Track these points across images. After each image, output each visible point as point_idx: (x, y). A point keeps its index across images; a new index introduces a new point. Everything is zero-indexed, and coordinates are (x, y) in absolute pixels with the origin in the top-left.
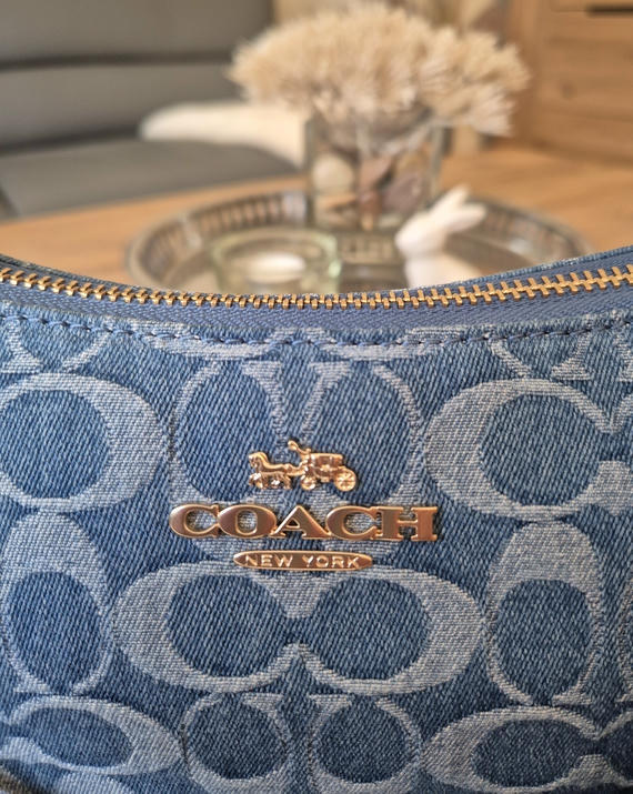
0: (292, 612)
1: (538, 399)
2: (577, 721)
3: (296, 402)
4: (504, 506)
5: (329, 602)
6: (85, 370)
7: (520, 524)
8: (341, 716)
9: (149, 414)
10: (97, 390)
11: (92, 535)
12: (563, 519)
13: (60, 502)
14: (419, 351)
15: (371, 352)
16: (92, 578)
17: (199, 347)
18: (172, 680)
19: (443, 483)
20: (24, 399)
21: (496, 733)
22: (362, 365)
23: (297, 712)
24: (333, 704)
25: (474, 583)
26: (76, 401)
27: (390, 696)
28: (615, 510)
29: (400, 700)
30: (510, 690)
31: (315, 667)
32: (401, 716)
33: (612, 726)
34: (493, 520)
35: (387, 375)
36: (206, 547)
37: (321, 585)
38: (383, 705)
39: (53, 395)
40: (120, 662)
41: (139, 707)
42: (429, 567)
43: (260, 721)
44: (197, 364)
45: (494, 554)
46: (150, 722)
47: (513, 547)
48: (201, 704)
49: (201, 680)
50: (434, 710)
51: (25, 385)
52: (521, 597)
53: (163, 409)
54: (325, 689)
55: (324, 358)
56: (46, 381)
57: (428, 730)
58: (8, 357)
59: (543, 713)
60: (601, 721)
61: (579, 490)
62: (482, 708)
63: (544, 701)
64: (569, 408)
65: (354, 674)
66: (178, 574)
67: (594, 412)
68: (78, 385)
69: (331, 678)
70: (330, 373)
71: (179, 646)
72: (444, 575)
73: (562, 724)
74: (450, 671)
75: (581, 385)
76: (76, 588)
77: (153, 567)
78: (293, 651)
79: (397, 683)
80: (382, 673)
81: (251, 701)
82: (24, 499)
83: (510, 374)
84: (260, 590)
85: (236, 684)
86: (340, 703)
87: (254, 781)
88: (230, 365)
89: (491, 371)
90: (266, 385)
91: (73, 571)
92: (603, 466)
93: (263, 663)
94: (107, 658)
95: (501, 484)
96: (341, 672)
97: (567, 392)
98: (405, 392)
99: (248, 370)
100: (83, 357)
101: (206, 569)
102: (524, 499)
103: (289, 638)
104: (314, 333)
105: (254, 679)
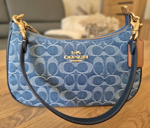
0: (75, 66)
1: (97, 47)
2: (102, 77)
3: (75, 47)
4: (94, 55)
5: (79, 65)
6: (56, 44)
7: (96, 57)
8: (80, 76)
9: (62, 48)
10: (57, 46)
11: (57, 59)
12: (99, 56)
13: (54, 56)
14: (86, 43)
15: (82, 43)
17: (66, 42)
18: (64, 73)
19: (89, 54)
20: (50, 47)
21: (95, 78)
22: (81, 44)
23: (76, 76)
24: (79, 75)
25: (92, 63)
26: (55, 47)
27: (85, 74)
28: (104, 55)
29: (86, 74)
30: (96, 73)
31: (77, 71)
32: (86, 76)
33: (106, 78)
34: (93, 57)
35: (83, 45)
36: (67, 60)
37: (78, 63)
38: (84, 75)
39: (53, 46)
40: (59, 71)
41: (60, 76)
42: (88, 61)
43: (72, 77)
44: (66, 44)
45: (93, 60)
46: (61, 78)
47: (95, 59)
48: (67, 76)
49: (67, 73)
50: (89, 75)
51: (50, 45)
52: (96, 64)
53: (63, 48)
54: (79, 73)
55: (78, 43)
56: (53, 45)
57: (88, 78)
58: (49, 43)
59: (99, 76)
61: (101, 54)
62: (93, 75)
63: (99, 75)
64: (100, 47)
65: (81, 72)
66: (65, 63)
67: (102, 48)
68: (56, 45)
69: (79, 72)
70: (78, 45)
71: (65, 70)
74: (90, 71)
77: (62, 62)
78: (76, 70)
79: (85, 73)
80: (84, 72)
81: (71, 75)
82: (50, 56)
83: (94, 45)
84: (72, 64)
85: (70, 73)
87: (71, 86)
88: (69, 44)
89: (92, 44)
90: (73, 46)
91: (55, 63)
92: (103, 52)
93: (73, 71)
94: (58, 71)
95: (94, 54)
97: (99, 46)
98: (85, 46)
99: (71, 44)
100: (56, 43)
101: (67, 62)
102: (96, 55)
103: (75, 69)
104: (77, 41)
105: (72, 73)
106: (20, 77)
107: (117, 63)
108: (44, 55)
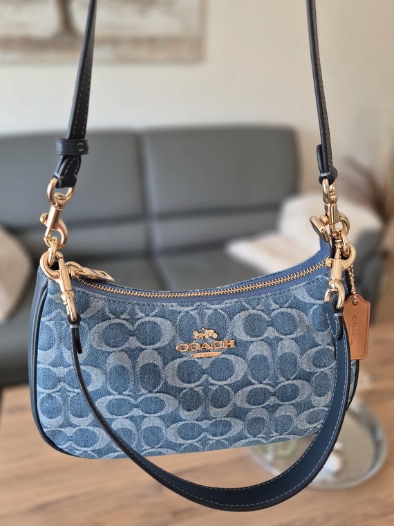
0: (204, 367)
1: (254, 315)
2: (268, 387)
3: (202, 319)
4: (248, 339)
5: (213, 364)
6: (155, 316)
7: (252, 342)
8: (216, 391)
9: (171, 325)
10: (159, 320)
11: (159, 353)
12: (261, 340)
13: (152, 347)
14: (228, 305)
15: (217, 307)
16: (159, 363)
17: (179, 308)
18: (178, 386)
19: (235, 335)
20: (142, 323)
21: (251, 392)
22: (216, 310)
23: (206, 391)
24: (214, 388)
25: (243, 356)
26: (155, 323)
27: (227, 385)
28: (272, 337)
29: (229, 385)
30: (253, 381)
31: (210, 379)
32: (229, 389)
33: (276, 388)
34: (247, 342)
35: (221, 312)
36: (185, 354)
37: (211, 360)
38: (225, 387)
39: (149, 322)
40: (166, 383)
41: (170, 394)
42: (234, 354)
43: (197, 393)
44: (180, 312)
45: (248, 349)
46: (172, 397)
47: (251, 347)
48: (184, 391)
49: (185, 385)
50: (237, 387)
51: (142, 320)
52: (254, 359)
53: (174, 323)
54: (213, 384)
55: (207, 309)
56: (147, 319)
57: (236, 392)
58: (137, 314)
59: (260, 386)
60: (274, 387)
61: (264, 333)
62: (247, 386)
63: (261, 383)
64: (260, 316)
65: (219, 380)
66: (178, 361)
67: (266, 316)
68: (154, 319)
69: (214, 382)
70: (209, 312)
71: (180, 378)
72: (237, 355)
73: (265, 388)
74: (240, 377)
75: (262, 311)
76: (156, 366)
77: (173, 360)
78: (205, 376)
79: (228, 382)
80: (225, 380)
81: (196, 389)
82: (143, 347)
83: (248, 309)
84: (197, 363)
85: (192, 385)
86: (217, 387)
87: (194, 411)
88: (187, 312)
89: (243, 309)
90: (196, 316)
91: (155, 363)
92: (268, 328)
93: (199, 380)
94: (162, 383)
95: (248, 334)
96: (216, 380)
97: (260, 313)
98: (226, 315)
99: (191, 313)
100: (154, 313)
101: (185, 359)
102: (253, 337)
103: (204, 373)
104: (204, 303)
105: (197, 384)
106: (70, 399)
107: (302, 354)
108: (127, 345)
